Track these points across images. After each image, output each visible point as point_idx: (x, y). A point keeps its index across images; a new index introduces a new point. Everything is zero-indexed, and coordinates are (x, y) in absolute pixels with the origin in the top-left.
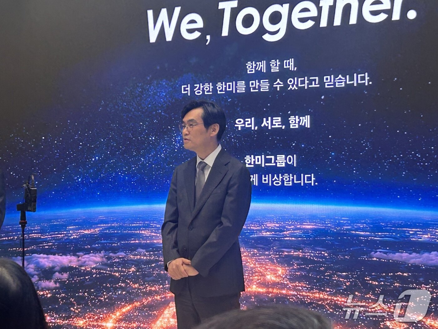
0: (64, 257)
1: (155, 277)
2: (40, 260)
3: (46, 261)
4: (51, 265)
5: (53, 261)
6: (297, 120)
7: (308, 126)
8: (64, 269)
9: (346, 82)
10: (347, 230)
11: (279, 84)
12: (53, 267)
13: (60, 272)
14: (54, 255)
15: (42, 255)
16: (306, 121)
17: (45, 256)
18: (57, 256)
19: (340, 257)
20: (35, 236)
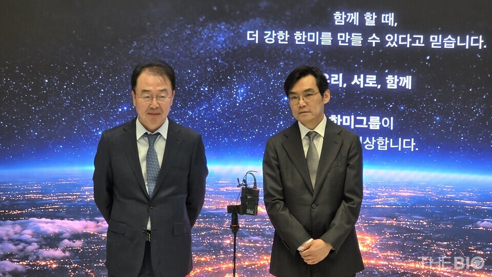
0: (77, 222)
1: (206, 246)
2: (41, 225)
3: (49, 226)
4: (57, 231)
5: (60, 227)
6: (396, 80)
7: (409, 87)
8: (75, 236)
9: (456, 44)
10: (451, 198)
11: (374, 39)
12: (61, 234)
13: (70, 239)
14: (62, 218)
15: (43, 219)
16: (407, 82)
17: (49, 220)
18: (66, 221)
19: (442, 226)
20: (32, 196)
